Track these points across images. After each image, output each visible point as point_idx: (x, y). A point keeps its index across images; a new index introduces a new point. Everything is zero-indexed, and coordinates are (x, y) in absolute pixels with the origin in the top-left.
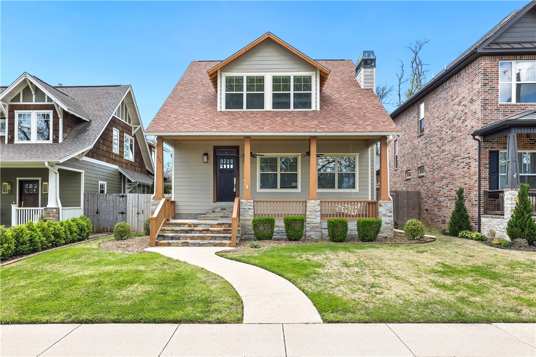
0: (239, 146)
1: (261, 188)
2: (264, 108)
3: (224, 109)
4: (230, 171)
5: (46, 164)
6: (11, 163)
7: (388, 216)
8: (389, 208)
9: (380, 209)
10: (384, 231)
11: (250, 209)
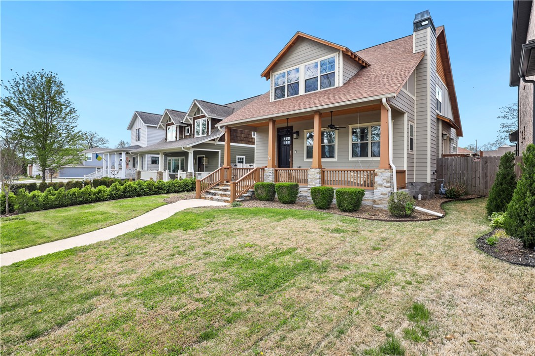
0: (292, 126)
1: (307, 158)
2: (298, 94)
3: (273, 100)
4: (288, 145)
5: (182, 148)
6: (175, 149)
7: (385, 187)
8: (386, 178)
9: (377, 179)
10: (380, 202)
11: (270, 175)
